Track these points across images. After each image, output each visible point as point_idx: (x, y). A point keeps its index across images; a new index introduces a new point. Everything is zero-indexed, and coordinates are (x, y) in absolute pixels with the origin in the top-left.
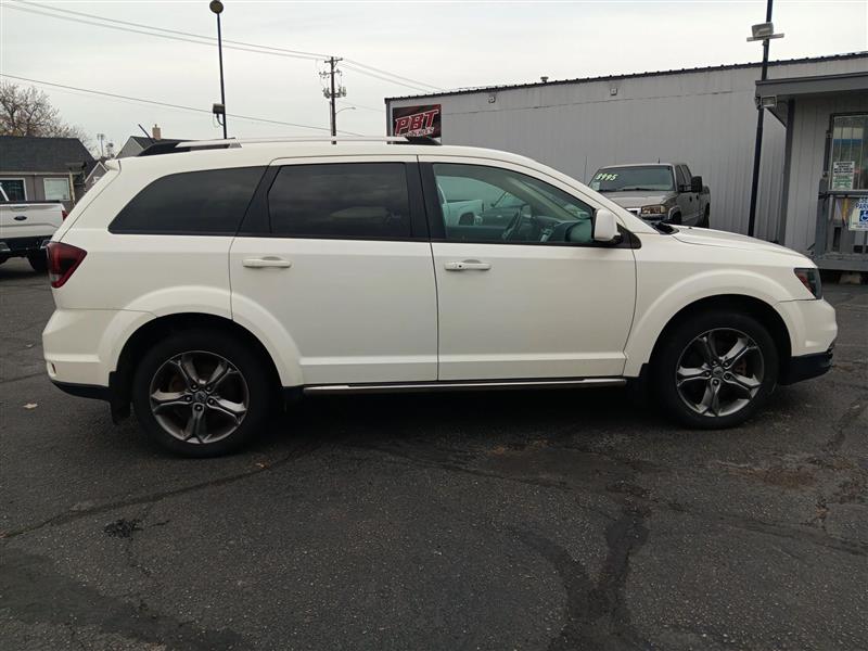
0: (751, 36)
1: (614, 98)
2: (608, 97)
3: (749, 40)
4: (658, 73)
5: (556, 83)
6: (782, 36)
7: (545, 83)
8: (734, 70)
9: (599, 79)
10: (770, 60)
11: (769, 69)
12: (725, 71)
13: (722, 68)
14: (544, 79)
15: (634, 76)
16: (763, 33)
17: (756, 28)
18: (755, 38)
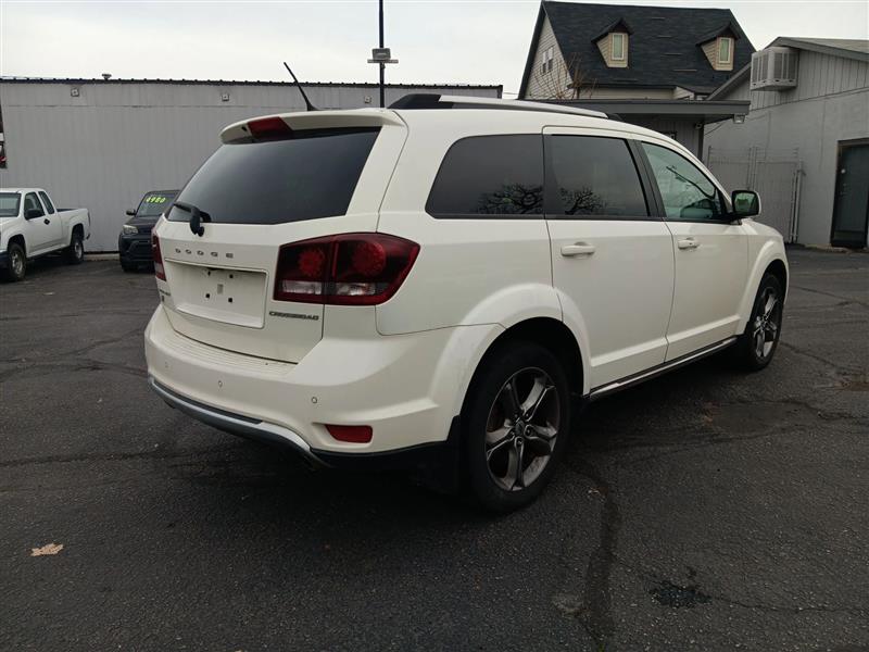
0: (371, 58)
1: (226, 104)
2: (220, 103)
3: (369, 62)
4: (271, 83)
5: (120, 81)
6: (396, 62)
7: (107, 80)
8: (341, 88)
9: (209, 83)
10: (386, 82)
11: (386, 91)
12: (333, 89)
13: (330, 85)
14: (106, 76)
15: (246, 83)
16: (382, 56)
17: (375, 51)
18: (374, 61)
